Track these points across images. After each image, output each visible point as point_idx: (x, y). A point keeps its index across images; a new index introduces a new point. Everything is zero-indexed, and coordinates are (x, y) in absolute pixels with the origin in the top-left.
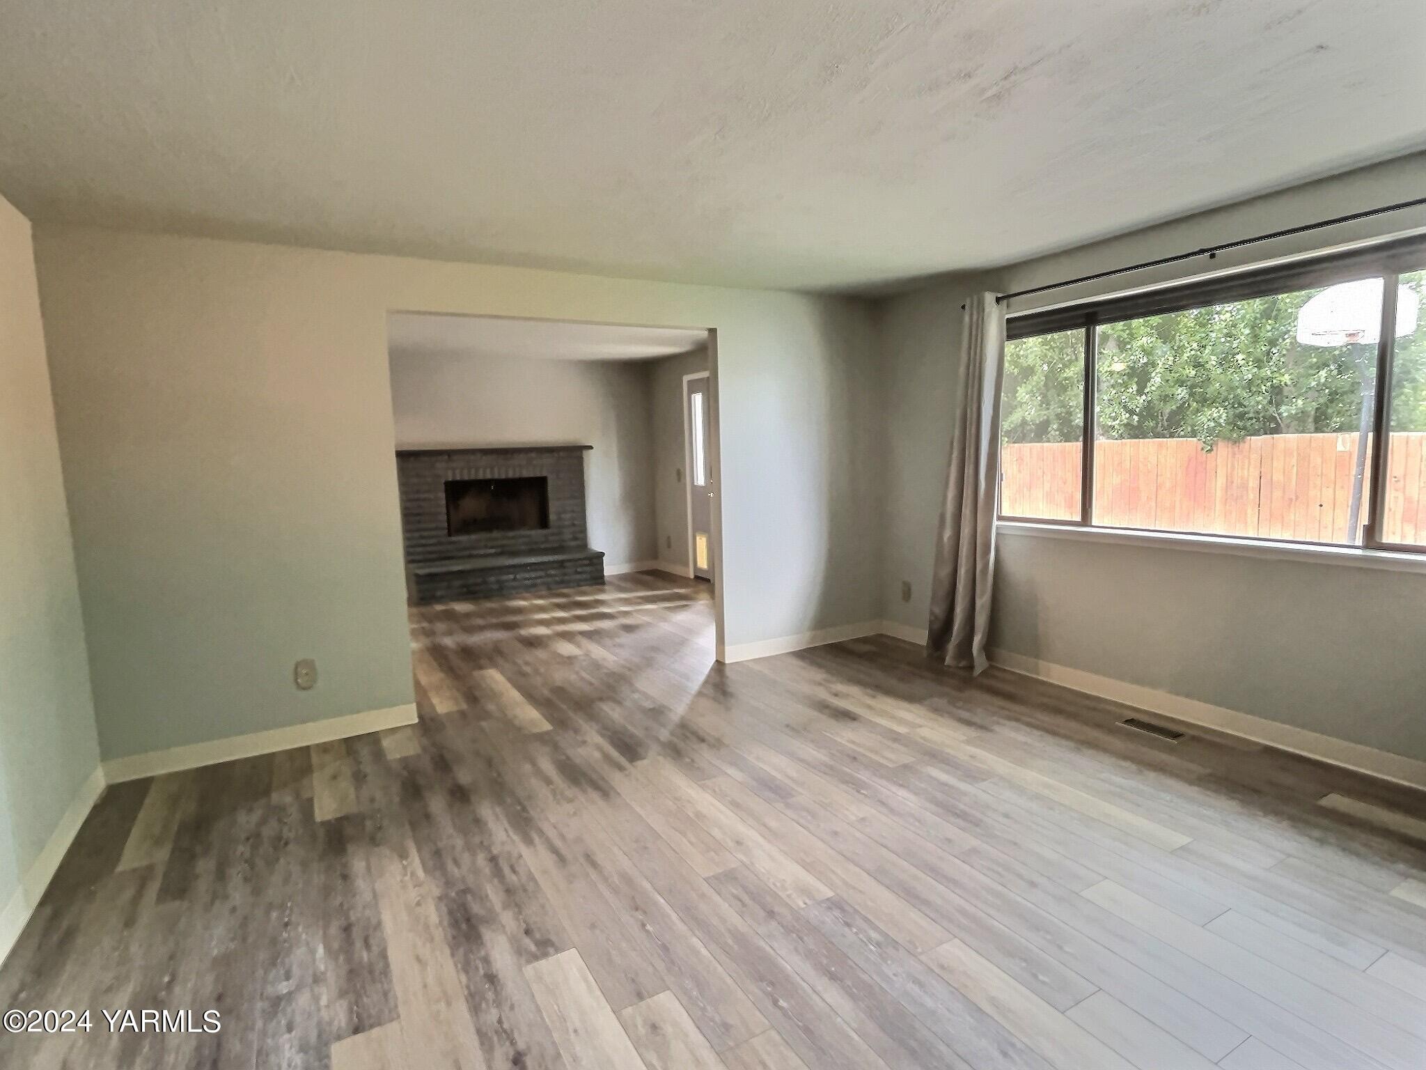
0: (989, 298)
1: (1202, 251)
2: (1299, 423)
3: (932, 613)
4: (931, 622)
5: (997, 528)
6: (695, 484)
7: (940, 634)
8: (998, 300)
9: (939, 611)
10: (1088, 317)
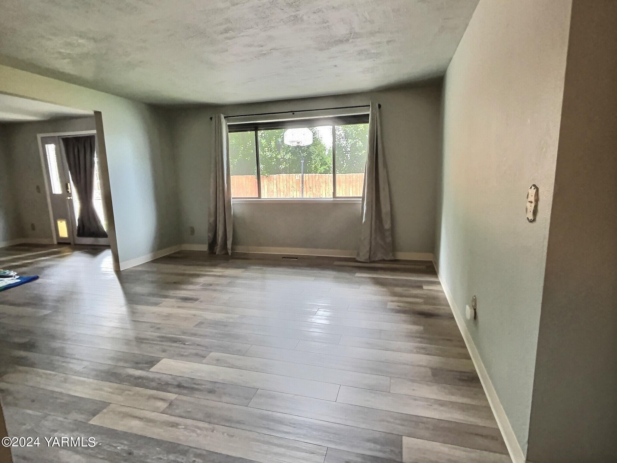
0: (222, 116)
1: (291, 112)
2: (285, 171)
3: (209, 236)
4: (209, 240)
5: (232, 201)
6: (53, 193)
7: (212, 244)
8: (225, 117)
9: (211, 235)
10: (255, 127)
